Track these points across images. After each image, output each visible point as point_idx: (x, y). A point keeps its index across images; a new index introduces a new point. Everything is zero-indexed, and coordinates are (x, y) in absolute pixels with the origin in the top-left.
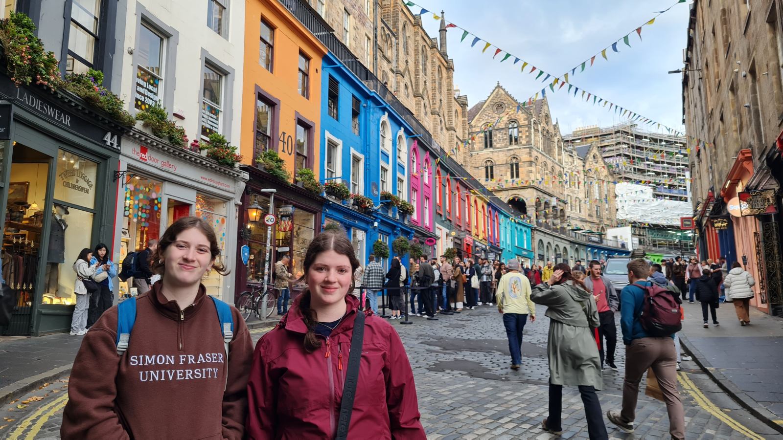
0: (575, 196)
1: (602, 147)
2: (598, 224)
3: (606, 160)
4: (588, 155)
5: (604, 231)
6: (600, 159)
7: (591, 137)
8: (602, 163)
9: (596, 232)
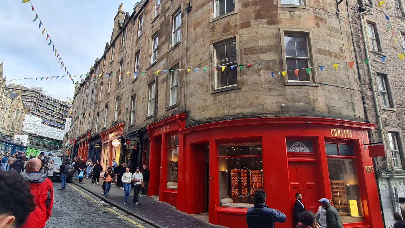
0: (3, 116)
1: (23, 96)
2: (11, 131)
3: (24, 102)
4: (15, 98)
5: (14, 135)
6: (21, 101)
7: (19, 90)
8: (22, 103)
9: (9, 135)
